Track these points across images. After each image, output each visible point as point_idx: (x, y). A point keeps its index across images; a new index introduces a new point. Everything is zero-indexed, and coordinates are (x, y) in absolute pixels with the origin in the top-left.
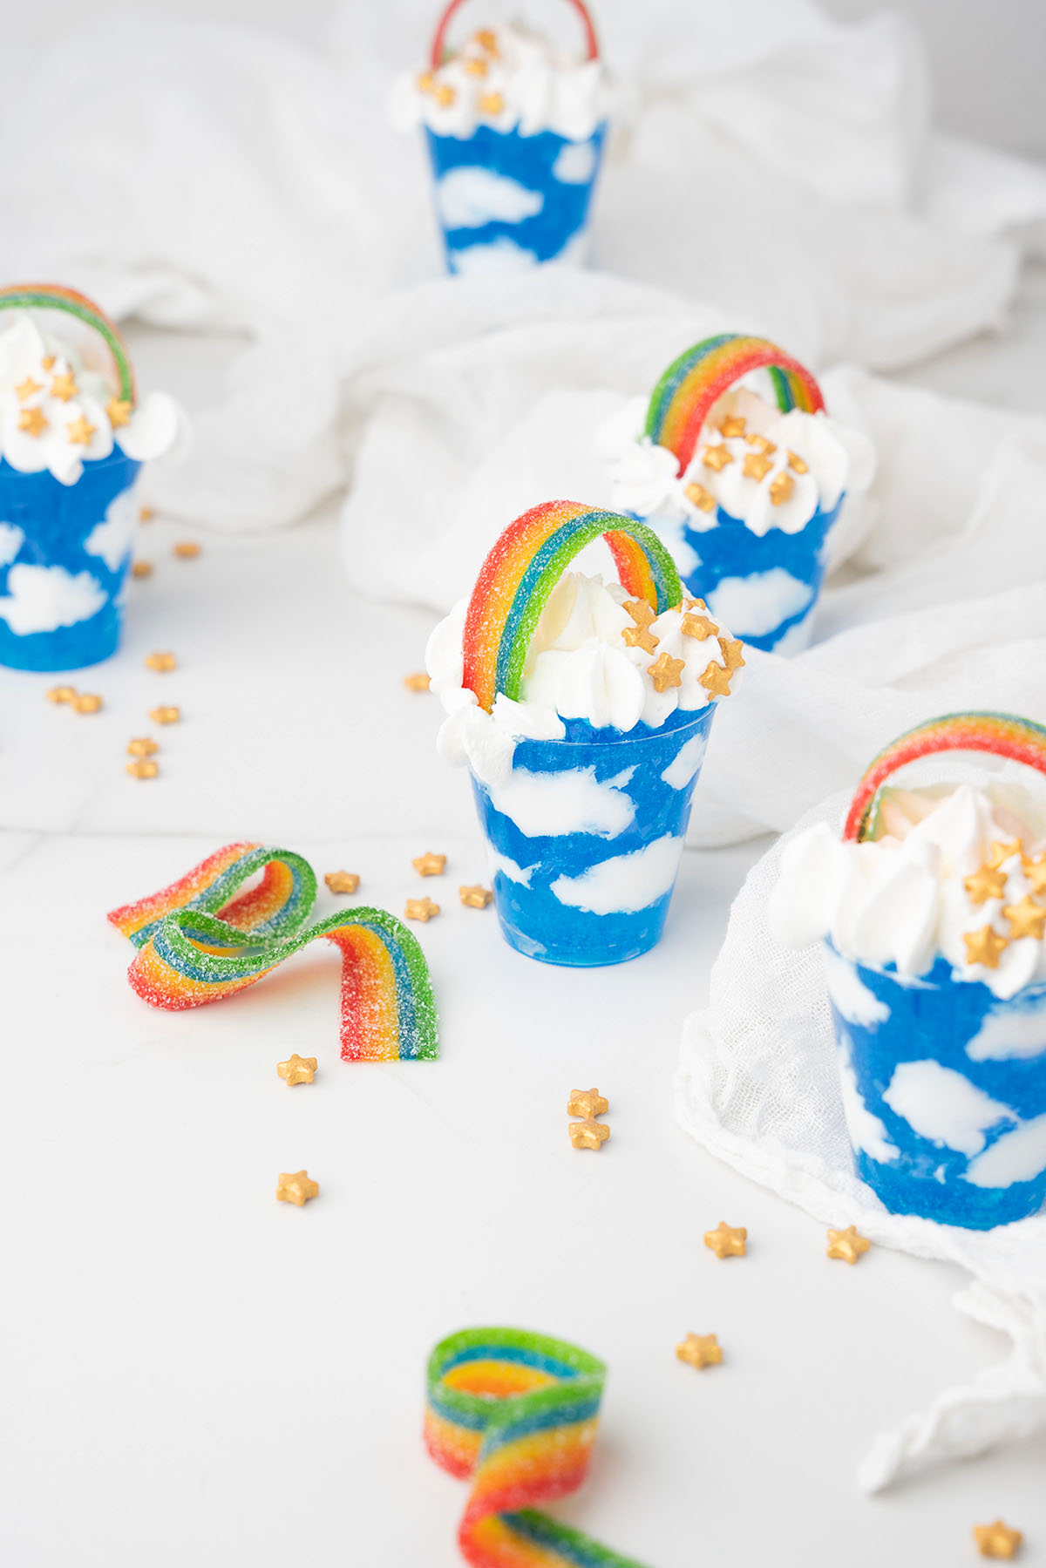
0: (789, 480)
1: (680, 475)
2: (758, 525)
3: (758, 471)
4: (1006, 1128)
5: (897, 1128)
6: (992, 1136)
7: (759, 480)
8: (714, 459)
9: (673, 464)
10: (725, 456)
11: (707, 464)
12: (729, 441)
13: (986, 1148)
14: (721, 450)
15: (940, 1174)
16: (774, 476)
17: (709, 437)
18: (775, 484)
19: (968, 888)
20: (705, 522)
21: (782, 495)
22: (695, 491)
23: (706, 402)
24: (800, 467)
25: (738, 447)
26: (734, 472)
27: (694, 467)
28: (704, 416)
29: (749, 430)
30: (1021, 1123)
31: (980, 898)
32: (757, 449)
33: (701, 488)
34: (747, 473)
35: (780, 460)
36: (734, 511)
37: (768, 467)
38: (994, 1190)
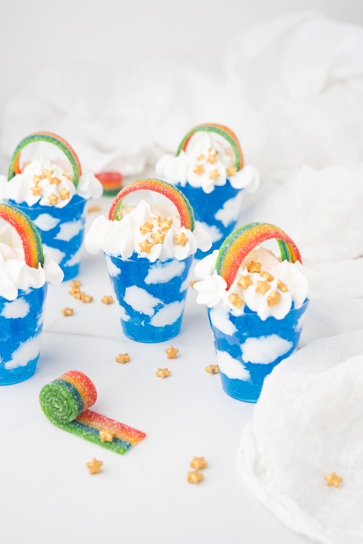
0: (277, 294)
1: (227, 289)
2: (263, 316)
3: (263, 290)
4: (160, 307)
5: (129, 309)
6: (157, 309)
7: (264, 294)
8: (243, 283)
9: (225, 285)
10: (249, 282)
11: (239, 285)
12: (251, 274)
13: (155, 314)
14: (247, 278)
15: (143, 323)
16: (271, 292)
17: (242, 272)
18: (269, 297)
19: (141, 230)
20: (239, 312)
21: (273, 302)
22: (233, 298)
23: (242, 256)
24: (284, 289)
25: (256, 277)
26: (252, 289)
27: (234, 286)
28: (241, 262)
29: (263, 269)
30: (165, 306)
31: (144, 232)
32: (264, 279)
33: (237, 296)
34: (258, 290)
35: (274, 285)
36: (252, 308)
37: (268, 288)
38: (160, 328)
